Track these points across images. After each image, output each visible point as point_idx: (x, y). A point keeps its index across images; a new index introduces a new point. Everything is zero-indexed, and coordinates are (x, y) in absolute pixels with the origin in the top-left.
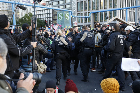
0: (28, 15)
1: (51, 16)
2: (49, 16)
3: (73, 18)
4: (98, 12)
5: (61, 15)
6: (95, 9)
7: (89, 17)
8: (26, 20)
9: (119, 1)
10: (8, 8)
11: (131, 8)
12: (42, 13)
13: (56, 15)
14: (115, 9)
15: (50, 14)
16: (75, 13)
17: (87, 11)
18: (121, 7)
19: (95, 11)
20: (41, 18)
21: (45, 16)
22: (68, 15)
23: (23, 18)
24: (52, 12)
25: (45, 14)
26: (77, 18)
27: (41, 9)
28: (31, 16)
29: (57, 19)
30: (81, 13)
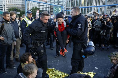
0: (35, 8)
1: (49, 9)
2: (47, 9)
3: (63, 11)
4: (80, 8)
5: (56, 9)
9: (94, 0)
10: (22, 3)
11: (102, 6)
12: (43, 7)
13: (53, 9)
16: (65, 8)
20: (42, 11)
22: (60, 9)
23: (31, 10)
24: (50, 7)
25: (45, 8)
26: (66, 11)
27: (44, 4)
28: (36, 8)
29: (53, 12)
30: (69, 8)
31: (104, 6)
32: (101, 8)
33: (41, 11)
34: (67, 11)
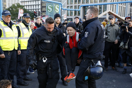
0: (16, 5)
1: (40, 7)
2: (37, 8)
3: (62, 10)
4: (88, 6)
5: (50, 7)
6: (85, 3)
7: (79, 10)
8: (13, 11)
11: (122, 3)
12: (30, 4)
13: (45, 7)
14: (105, 3)
15: (38, 5)
16: (64, 6)
17: (77, 5)
18: (111, 2)
19: (85, 5)
20: (29, 10)
21: (33, 8)
22: (57, 7)
23: (10, 8)
24: (41, 4)
25: (33, 5)
28: (19, 6)
29: (46, 11)
30: (71, 6)
31: (125, 3)
32: (121, 5)
33: (26, 10)
34: (67, 10)
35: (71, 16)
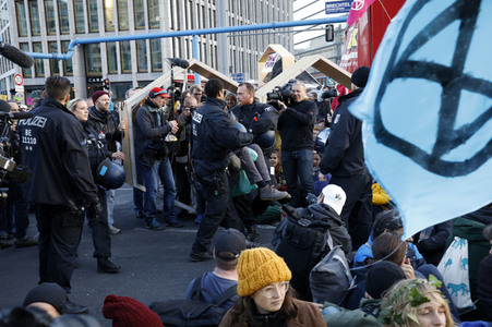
4: (98, 43)
6: (87, 31)
7: (66, 56)
11: (205, 34)
18: (172, 28)
30: (33, 43)
35: (36, 76)
